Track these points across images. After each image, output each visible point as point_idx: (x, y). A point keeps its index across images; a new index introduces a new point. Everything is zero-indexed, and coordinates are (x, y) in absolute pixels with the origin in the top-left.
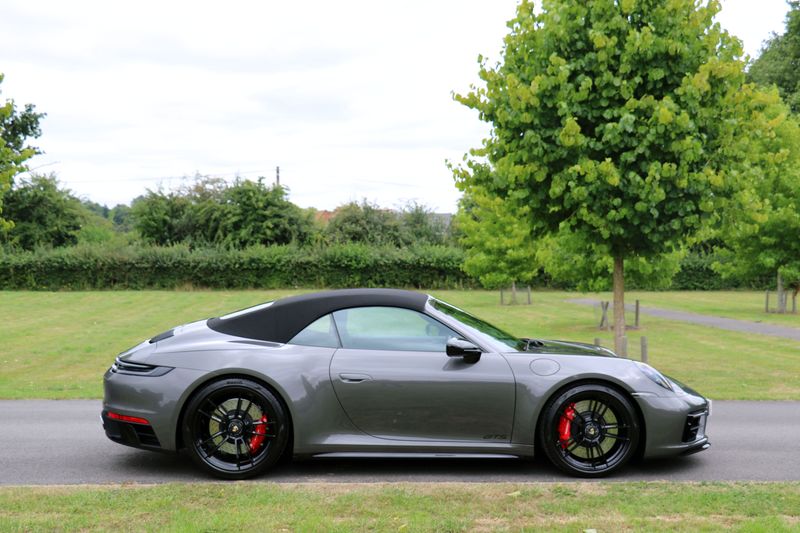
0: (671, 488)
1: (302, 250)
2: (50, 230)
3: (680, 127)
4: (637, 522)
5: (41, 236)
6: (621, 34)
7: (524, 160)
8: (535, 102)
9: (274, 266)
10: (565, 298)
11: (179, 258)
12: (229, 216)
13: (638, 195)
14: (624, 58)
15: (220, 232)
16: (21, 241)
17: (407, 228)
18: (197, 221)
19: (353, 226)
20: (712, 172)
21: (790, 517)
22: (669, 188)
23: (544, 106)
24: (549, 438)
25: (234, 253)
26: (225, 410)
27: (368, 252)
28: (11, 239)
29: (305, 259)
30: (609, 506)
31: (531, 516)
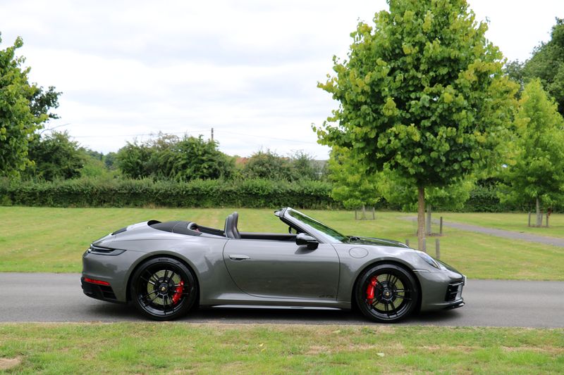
0: (437, 330)
1: (227, 183)
2: (63, 168)
3: (458, 104)
4: (411, 349)
5: (57, 172)
6: (422, 45)
7: (361, 124)
8: (367, 88)
9: (208, 192)
10: (397, 216)
11: (147, 187)
12: (180, 160)
13: (432, 148)
14: (423, 60)
15: (173, 171)
16: (44, 175)
17: (296, 169)
18: (159, 163)
19: (261, 167)
20: (479, 134)
21: (507, 348)
22: (452, 143)
23: (373, 91)
24: (360, 297)
25: (182, 184)
26: (157, 277)
27: (270, 185)
28: (38, 174)
29: (229, 188)
30: (395, 340)
31: (345, 345)
